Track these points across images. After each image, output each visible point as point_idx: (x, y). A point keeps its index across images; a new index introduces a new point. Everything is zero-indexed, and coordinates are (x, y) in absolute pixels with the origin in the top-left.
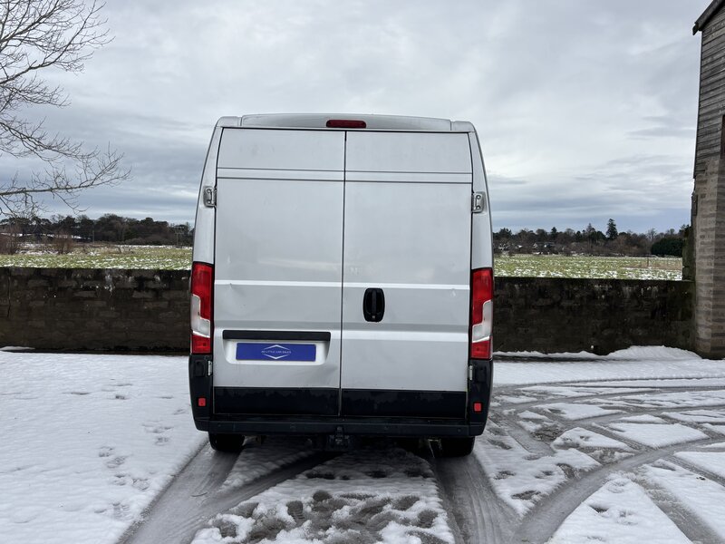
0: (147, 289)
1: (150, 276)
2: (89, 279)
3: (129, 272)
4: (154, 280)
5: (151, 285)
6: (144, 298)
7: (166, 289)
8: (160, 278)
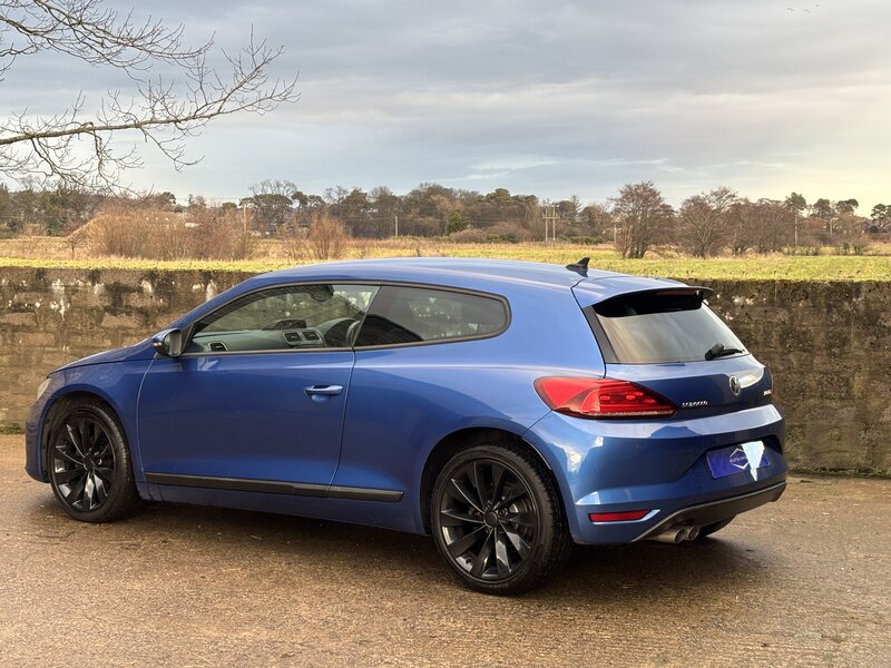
0: (129, 311)
1: (132, 283)
2: (23, 290)
3: (94, 276)
4: (140, 290)
5: (135, 301)
6: (124, 328)
7: (164, 311)
8: (153, 285)
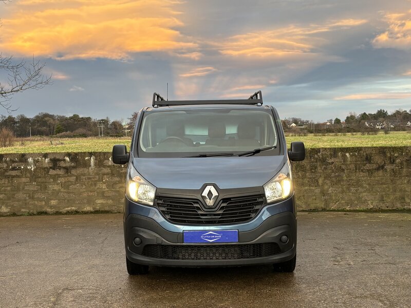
0: (60, 168)
1: (61, 158)
2: (16, 162)
3: (46, 156)
8: (69, 158)
